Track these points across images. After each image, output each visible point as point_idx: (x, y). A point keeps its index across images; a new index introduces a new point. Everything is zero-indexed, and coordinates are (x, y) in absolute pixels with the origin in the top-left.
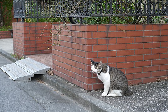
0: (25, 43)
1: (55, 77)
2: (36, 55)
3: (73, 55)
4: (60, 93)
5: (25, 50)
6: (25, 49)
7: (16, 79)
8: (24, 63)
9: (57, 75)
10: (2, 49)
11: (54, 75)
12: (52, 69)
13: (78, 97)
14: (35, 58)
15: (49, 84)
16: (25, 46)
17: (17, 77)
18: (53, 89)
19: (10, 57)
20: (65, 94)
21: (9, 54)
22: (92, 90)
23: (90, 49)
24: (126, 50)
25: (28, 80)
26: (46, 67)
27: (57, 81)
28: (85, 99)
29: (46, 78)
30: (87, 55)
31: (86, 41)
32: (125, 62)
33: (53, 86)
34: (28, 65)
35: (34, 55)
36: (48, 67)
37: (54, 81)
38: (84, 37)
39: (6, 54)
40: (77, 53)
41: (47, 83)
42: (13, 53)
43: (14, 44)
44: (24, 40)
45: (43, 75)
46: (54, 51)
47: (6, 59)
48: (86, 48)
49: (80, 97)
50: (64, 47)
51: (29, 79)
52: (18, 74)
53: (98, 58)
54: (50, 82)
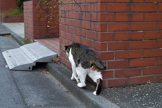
0: (34, 25)
1: (62, 66)
2: (48, 39)
3: (82, 37)
4: (65, 89)
5: (35, 33)
6: (34, 31)
7: (13, 67)
8: (30, 48)
9: (64, 65)
10: (15, 33)
11: (61, 64)
12: (59, 55)
13: (86, 97)
14: (44, 42)
15: (54, 75)
16: (34, 29)
17: (14, 65)
18: (57, 82)
19: (19, 41)
20: (70, 90)
21: (20, 38)
22: (106, 88)
23: (103, 28)
24: (157, 31)
25: (29, 70)
26: (53, 53)
27: (63, 72)
28: (94, 103)
29: (51, 67)
30: (99, 37)
31: (99, 16)
32: (155, 48)
33: (57, 78)
34: (33, 50)
35: (44, 39)
36: (55, 54)
37: (59, 72)
38: (95, 11)
39: (17, 38)
40: (86, 34)
41: (52, 74)
42: (24, 37)
43: (25, 26)
44: (34, 22)
45: (48, 64)
46: (62, 32)
47: (17, 43)
48: (98, 26)
49: (88, 99)
50: (72, 27)
51: (30, 68)
52: (17, 61)
53: (116, 41)
54: (54, 73)
